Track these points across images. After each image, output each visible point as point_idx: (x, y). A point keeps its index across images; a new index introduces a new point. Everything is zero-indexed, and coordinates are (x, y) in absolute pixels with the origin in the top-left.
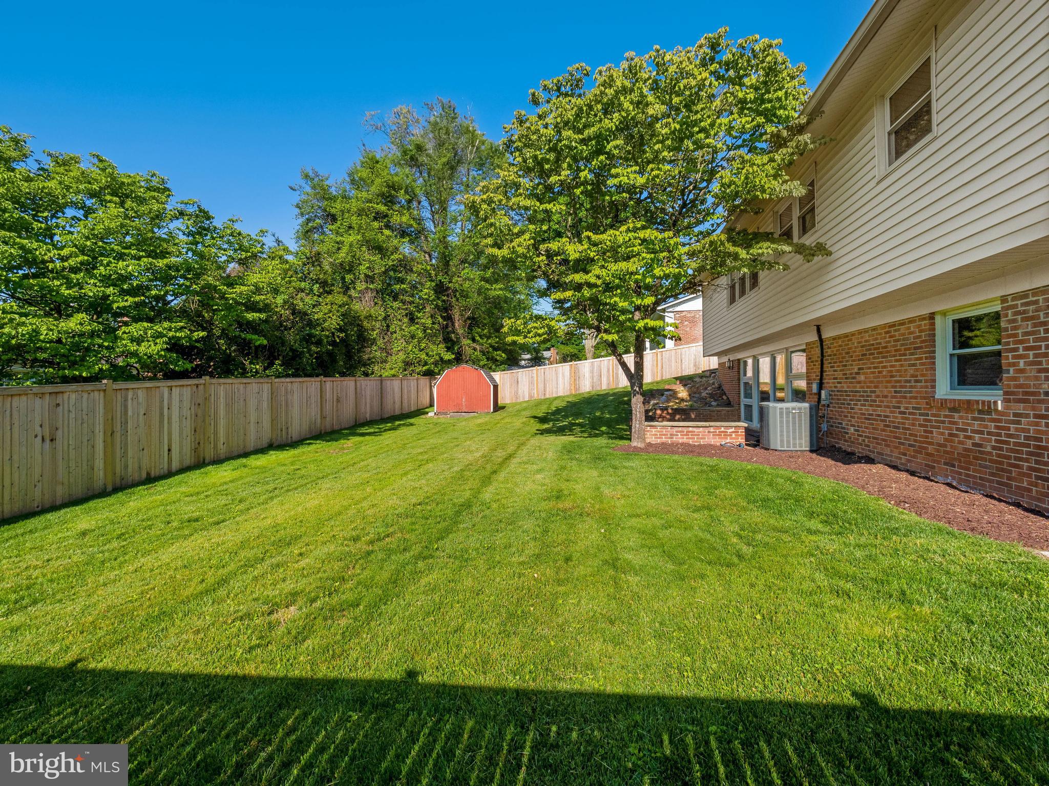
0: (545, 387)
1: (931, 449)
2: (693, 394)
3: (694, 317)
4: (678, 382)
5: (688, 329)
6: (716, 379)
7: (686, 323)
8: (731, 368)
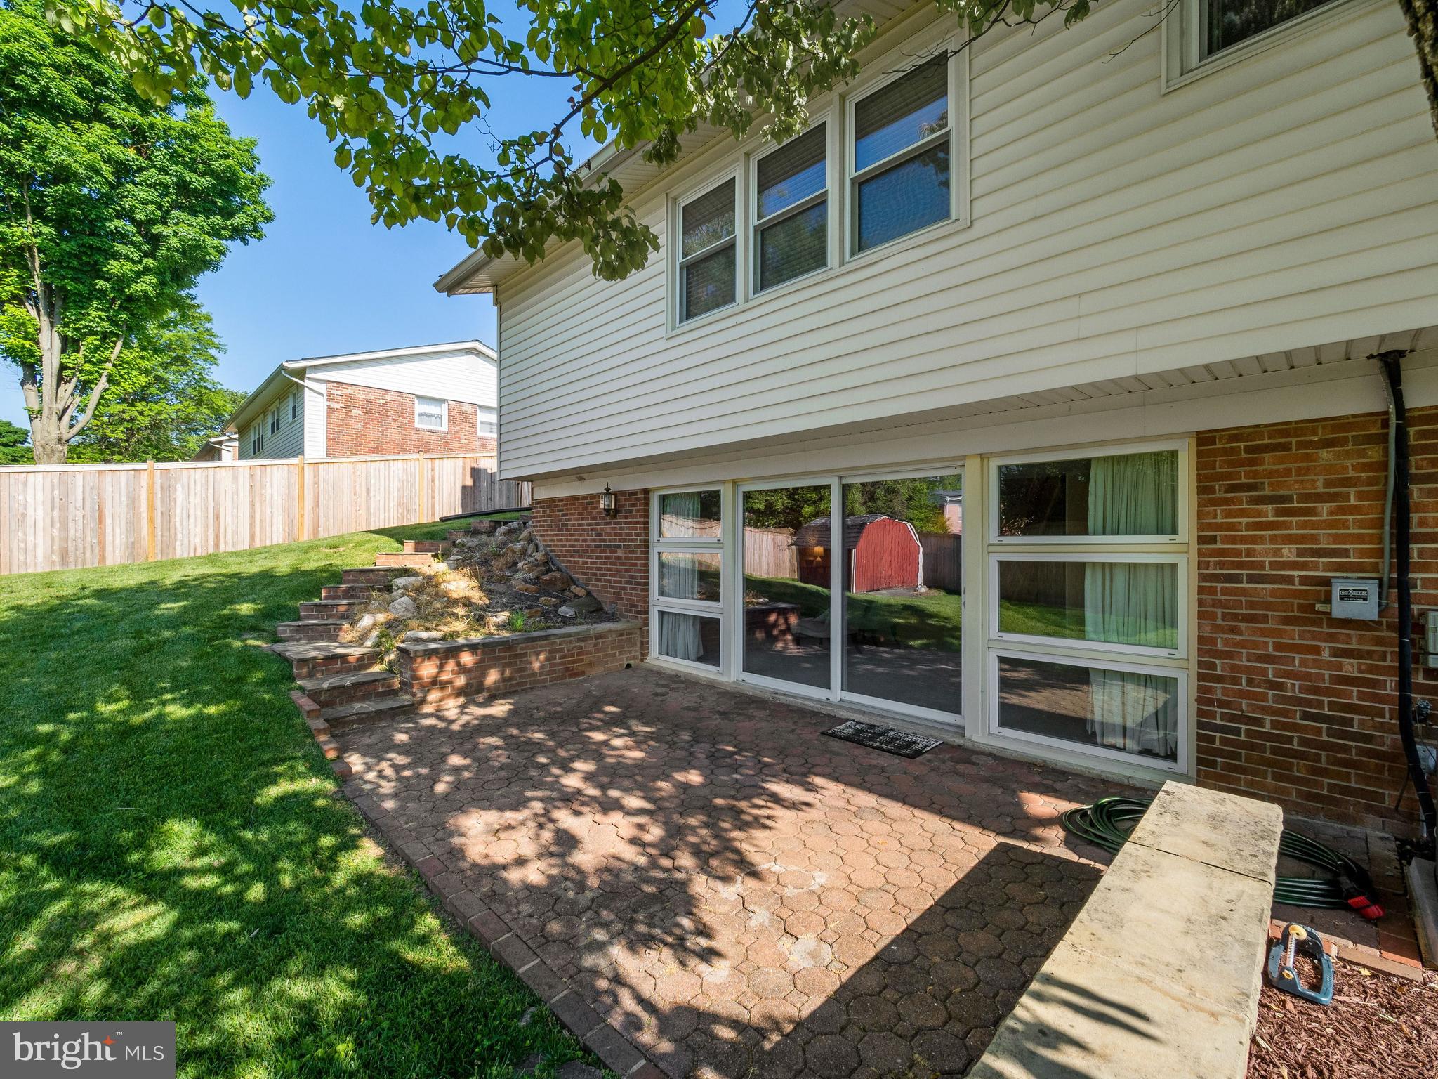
2: (487, 582)
3: (374, 402)
4: (409, 546)
5: (360, 426)
6: (529, 541)
7: (356, 412)
8: (611, 513)
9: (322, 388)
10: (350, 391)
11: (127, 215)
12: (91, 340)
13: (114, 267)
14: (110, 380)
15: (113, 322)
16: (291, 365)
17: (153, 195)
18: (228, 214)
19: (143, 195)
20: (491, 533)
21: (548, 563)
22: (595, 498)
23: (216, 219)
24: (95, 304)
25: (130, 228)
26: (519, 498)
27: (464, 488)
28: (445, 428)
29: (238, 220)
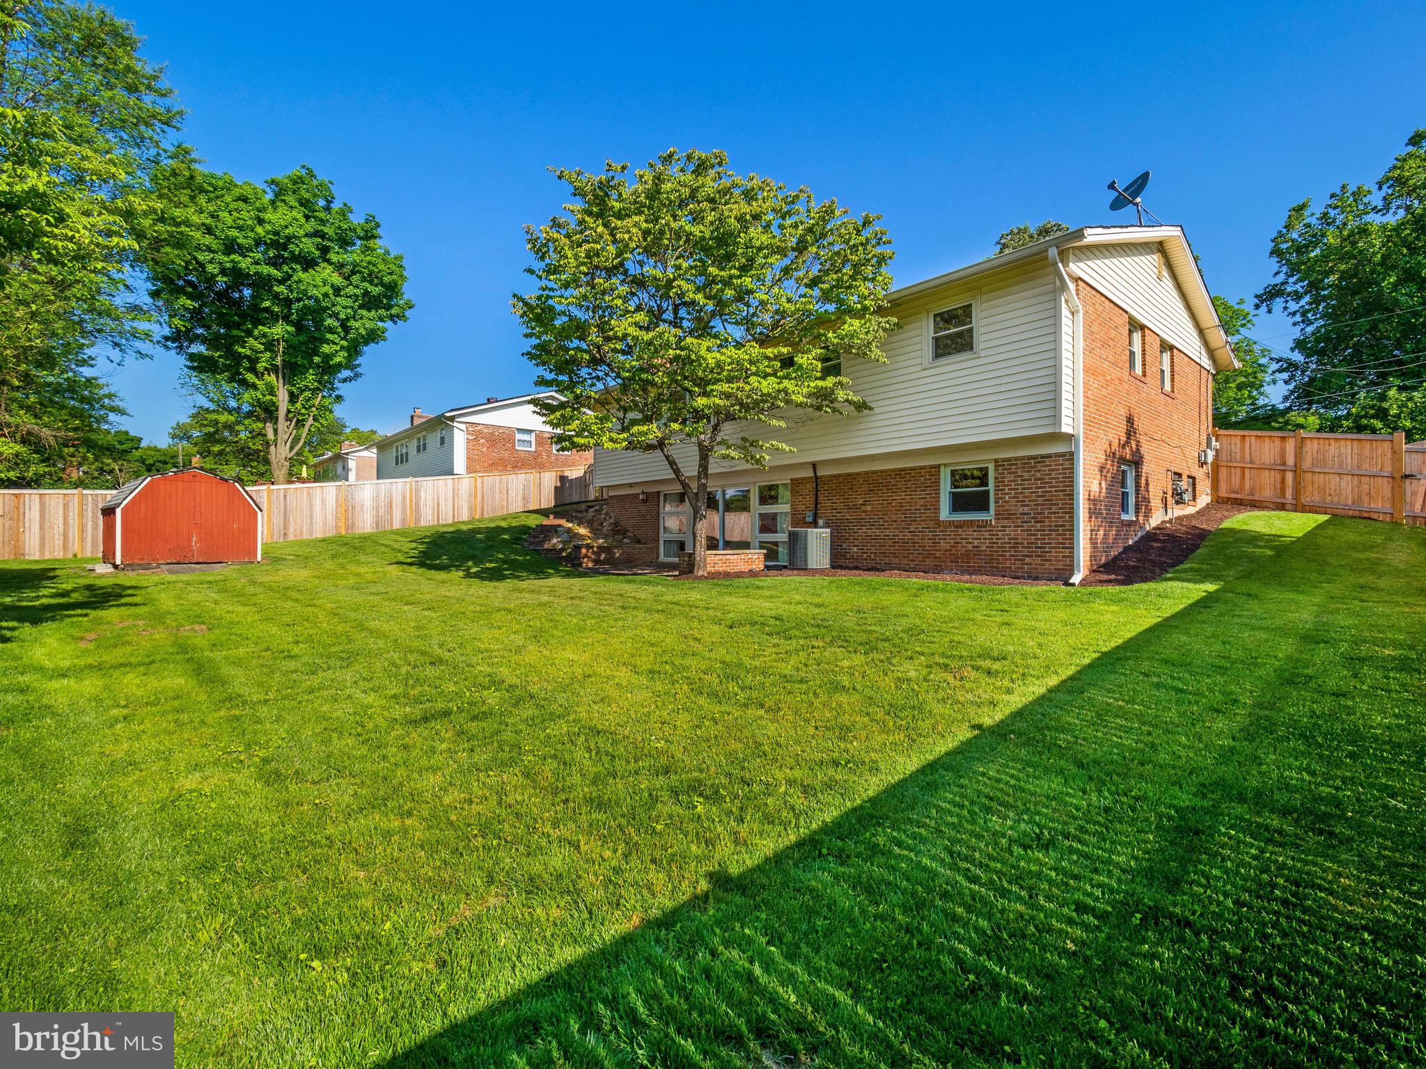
0: (286, 521)
1: (938, 554)
2: (593, 530)
3: (492, 434)
4: (551, 517)
5: (485, 450)
6: (606, 514)
7: (482, 441)
8: (644, 501)
9: (463, 427)
10: (479, 428)
11: (335, 316)
12: (307, 394)
13: (326, 349)
14: (315, 419)
15: (320, 382)
16: (448, 415)
17: (349, 302)
18: (388, 307)
19: (345, 303)
20: (587, 511)
21: (616, 524)
22: (637, 495)
23: (382, 312)
24: (311, 371)
25: (336, 324)
26: (587, 495)
27: (556, 488)
28: (533, 449)
29: (393, 311)
